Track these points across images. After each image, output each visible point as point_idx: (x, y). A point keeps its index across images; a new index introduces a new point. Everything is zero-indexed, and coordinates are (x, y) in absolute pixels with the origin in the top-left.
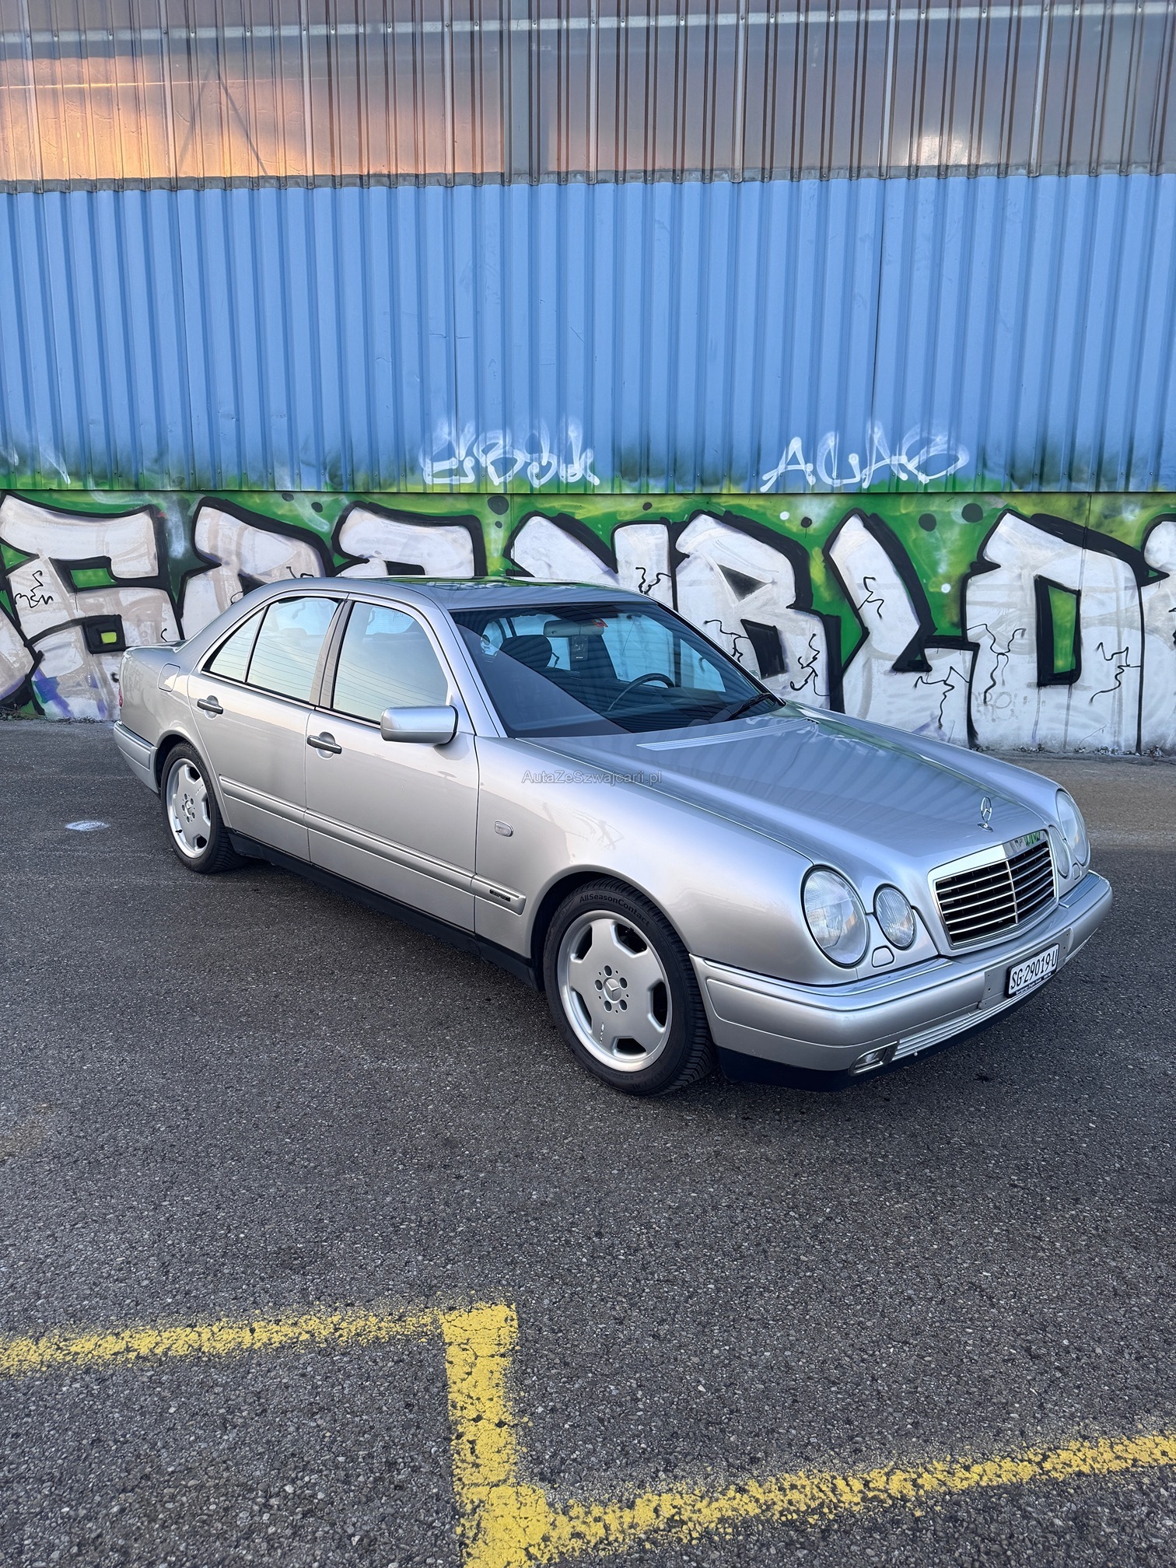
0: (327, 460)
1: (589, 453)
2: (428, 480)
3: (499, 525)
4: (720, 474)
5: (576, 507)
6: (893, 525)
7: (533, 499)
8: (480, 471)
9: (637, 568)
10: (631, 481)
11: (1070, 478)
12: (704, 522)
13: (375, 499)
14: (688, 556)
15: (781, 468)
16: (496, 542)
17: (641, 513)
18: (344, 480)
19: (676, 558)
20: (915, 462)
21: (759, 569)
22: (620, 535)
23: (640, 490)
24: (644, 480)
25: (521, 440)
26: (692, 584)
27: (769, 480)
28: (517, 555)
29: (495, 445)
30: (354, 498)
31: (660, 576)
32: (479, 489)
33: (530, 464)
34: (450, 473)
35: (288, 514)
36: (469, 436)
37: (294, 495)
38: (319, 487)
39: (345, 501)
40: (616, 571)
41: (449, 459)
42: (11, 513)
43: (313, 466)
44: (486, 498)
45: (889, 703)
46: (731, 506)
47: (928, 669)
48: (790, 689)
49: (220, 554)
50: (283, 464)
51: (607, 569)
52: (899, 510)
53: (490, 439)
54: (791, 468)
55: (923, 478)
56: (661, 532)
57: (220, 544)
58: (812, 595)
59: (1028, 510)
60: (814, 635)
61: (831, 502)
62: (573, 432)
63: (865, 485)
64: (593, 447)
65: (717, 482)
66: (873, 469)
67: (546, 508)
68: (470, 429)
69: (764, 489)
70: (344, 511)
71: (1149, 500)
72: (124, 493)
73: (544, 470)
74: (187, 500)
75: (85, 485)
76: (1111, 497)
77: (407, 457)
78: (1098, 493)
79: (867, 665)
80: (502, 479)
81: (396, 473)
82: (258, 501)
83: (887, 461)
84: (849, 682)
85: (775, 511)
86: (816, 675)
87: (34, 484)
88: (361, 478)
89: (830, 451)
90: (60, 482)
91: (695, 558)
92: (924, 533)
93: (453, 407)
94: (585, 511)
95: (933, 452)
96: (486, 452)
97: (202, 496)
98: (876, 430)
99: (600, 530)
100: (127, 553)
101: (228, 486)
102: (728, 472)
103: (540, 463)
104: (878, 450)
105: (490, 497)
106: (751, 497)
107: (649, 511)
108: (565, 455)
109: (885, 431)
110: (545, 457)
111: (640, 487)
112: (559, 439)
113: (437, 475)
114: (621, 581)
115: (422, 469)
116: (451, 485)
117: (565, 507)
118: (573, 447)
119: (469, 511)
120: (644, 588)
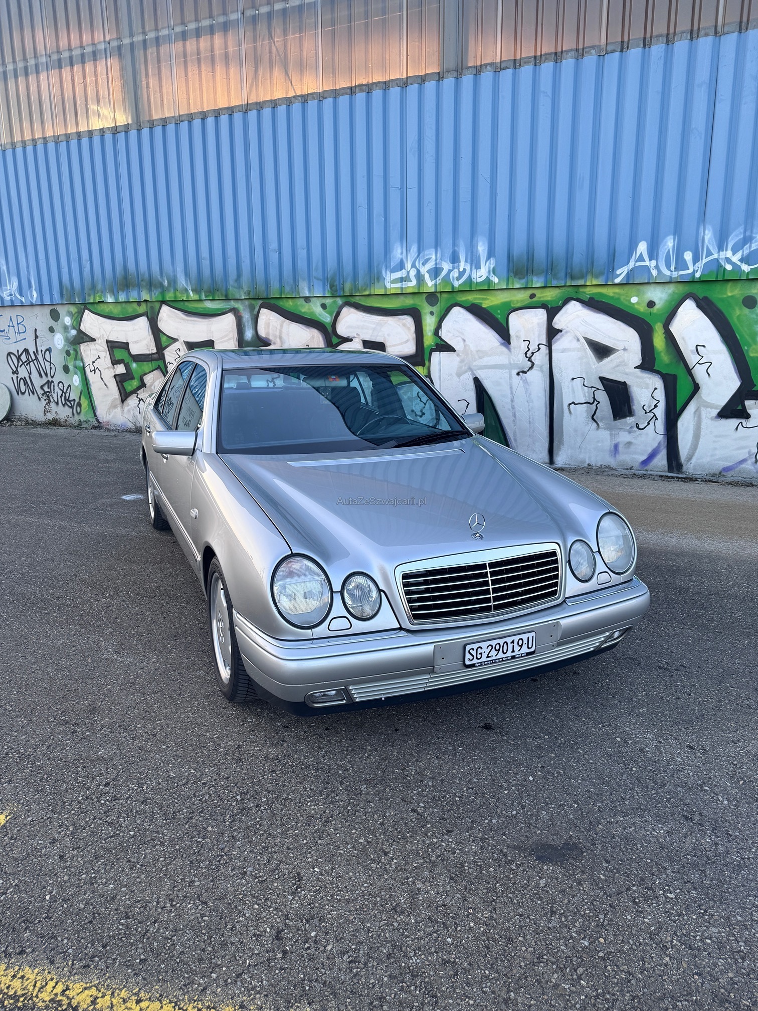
0: (329, 278)
1: (492, 260)
2: (388, 285)
3: (432, 313)
4: (584, 270)
5: (483, 299)
6: (720, 305)
7: (454, 294)
8: (419, 277)
9: (524, 341)
10: (520, 279)
12: (574, 306)
13: (356, 300)
14: (561, 331)
15: (632, 264)
16: (430, 325)
17: (528, 301)
18: (338, 288)
19: (552, 333)
20: (739, 255)
21: (614, 339)
22: (513, 318)
23: (527, 285)
24: (530, 277)
25: (447, 255)
26: (564, 351)
27: (621, 274)
28: (443, 334)
29: (429, 259)
30: (344, 300)
31: (540, 346)
32: (419, 290)
33: (452, 270)
34: (402, 280)
35: (307, 311)
36: (413, 254)
37: (311, 299)
38: (324, 293)
39: (340, 301)
40: (509, 343)
41: (401, 270)
42: (165, 315)
43: (321, 280)
44: (425, 296)
45: (714, 442)
46: (593, 294)
47: (747, 416)
48: (635, 429)
49: (271, 338)
50: (304, 280)
51: (503, 341)
52: (726, 294)
53: (427, 255)
54: (638, 264)
55: (746, 268)
56: (541, 314)
57: (271, 331)
58: (654, 359)
60: (656, 389)
61: (671, 289)
62: (481, 247)
63: (698, 275)
64: (494, 256)
65: (583, 276)
66: (704, 262)
67: (463, 301)
68: (414, 249)
69: (617, 281)
70: (339, 308)
72: (221, 301)
73: (461, 274)
74: (253, 305)
75: (200, 297)
77: (375, 271)
79: (697, 412)
80: (434, 282)
81: (368, 282)
82: (291, 304)
83: (716, 256)
84: (683, 424)
85: (627, 296)
86: (657, 419)
87: (175, 297)
88: (348, 286)
89: (669, 251)
90: (188, 295)
91: (567, 332)
92: (746, 311)
93: (403, 236)
94: (489, 302)
96: (424, 264)
97: (261, 302)
98: (707, 232)
99: (499, 314)
100: (222, 338)
101: (274, 295)
102: (590, 269)
103: (459, 270)
104: (707, 246)
105: (427, 294)
106: (609, 287)
107: (534, 299)
108: (475, 263)
109: (714, 234)
110: (462, 265)
111: (527, 283)
112: (472, 252)
113: (393, 282)
114: (512, 350)
115: (384, 279)
116: (402, 288)
117: (476, 299)
118: (481, 257)
119: (413, 304)
120: (529, 354)
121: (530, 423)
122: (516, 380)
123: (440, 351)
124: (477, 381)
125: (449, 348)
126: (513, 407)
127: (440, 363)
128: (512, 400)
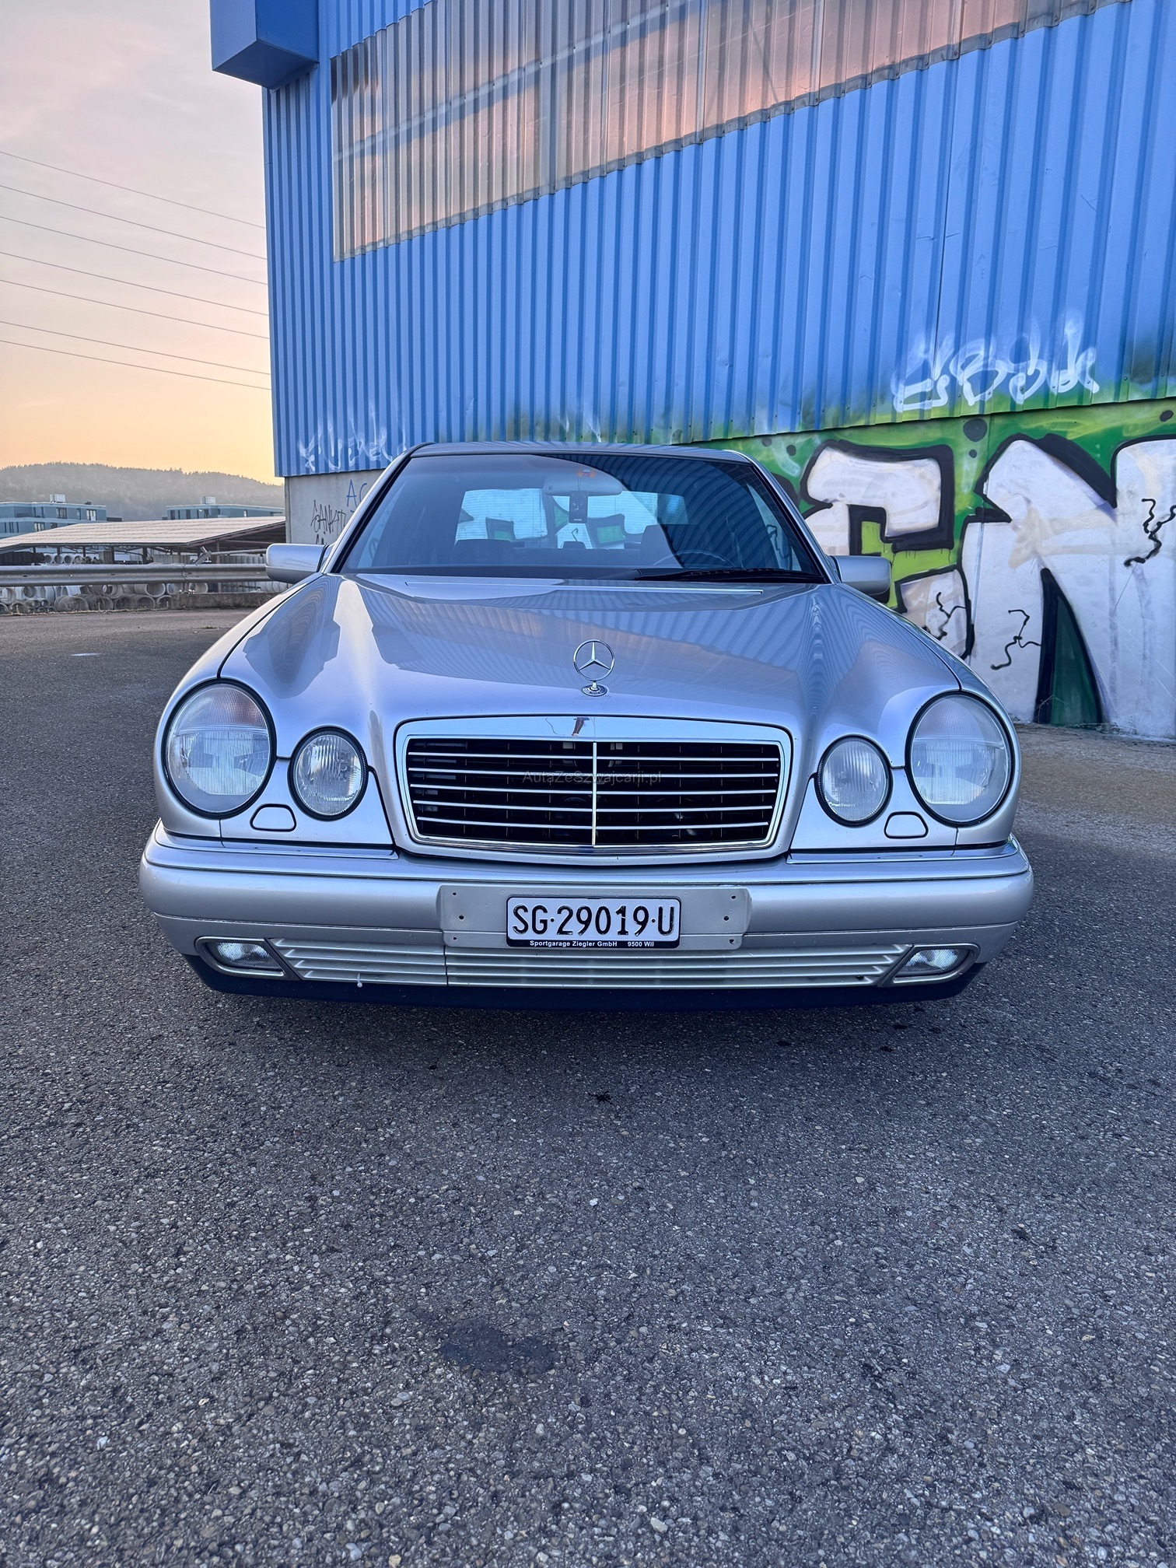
0: (802, 399)
1: (1091, 353)
2: (899, 407)
3: (973, 454)
5: (1069, 425)
7: (1016, 419)
8: (954, 389)
9: (1144, 500)
10: (1141, 383)
13: (846, 436)
16: (968, 474)
17: (1156, 425)
18: (816, 417)
22: (1124, 456)
24: (1162, 380)
25: (1005, 348)
28: (991, 490)
29: (974, 357)
30: (825, 436)
31: (1174, 510)
32: (952, 412)
33: (1014, 375)
34: (923, 396)
35: (767, 460)
36: (947, 351)
38: (793, 428)
39: (817, 440)
40: (1114, 505)
41: (922, 380)
43: (789, 405)
44: (962, 423)
50: (763, 406)
51: (1102, 503)
53: (970, 350)
62: (1070, 329)
64: (1095, 345)
67: (1031, 430)
68: (948, 342)
70: (814, 452)
73: (1031, 380)
77: (879, 385)
81: (865, 404)
88: (832, 413)
93: (932, 322)
94: (1080, 429)
96: (963, 367)
103: (1026, 374)
105: (966, 421)
107: (1169, 422)
108: (1057, 358)
110: (1033, 364)
111: (1156, 390)
112: (1053, 340)
113: (908, 401)
114: (1120, 518)
115: (894, 396)
116: (922, 411)
117: (1055, 424)
118: (1069, 347)
119: (942, 439)
120: (1151, 526)
121: (1144, 657)
122: (1124, 575)
123: (984, 521)
124: (1047, 577)
125: (998, 516)
126: (1113, 627)
127: (980, 544)
128: (1113, 614)
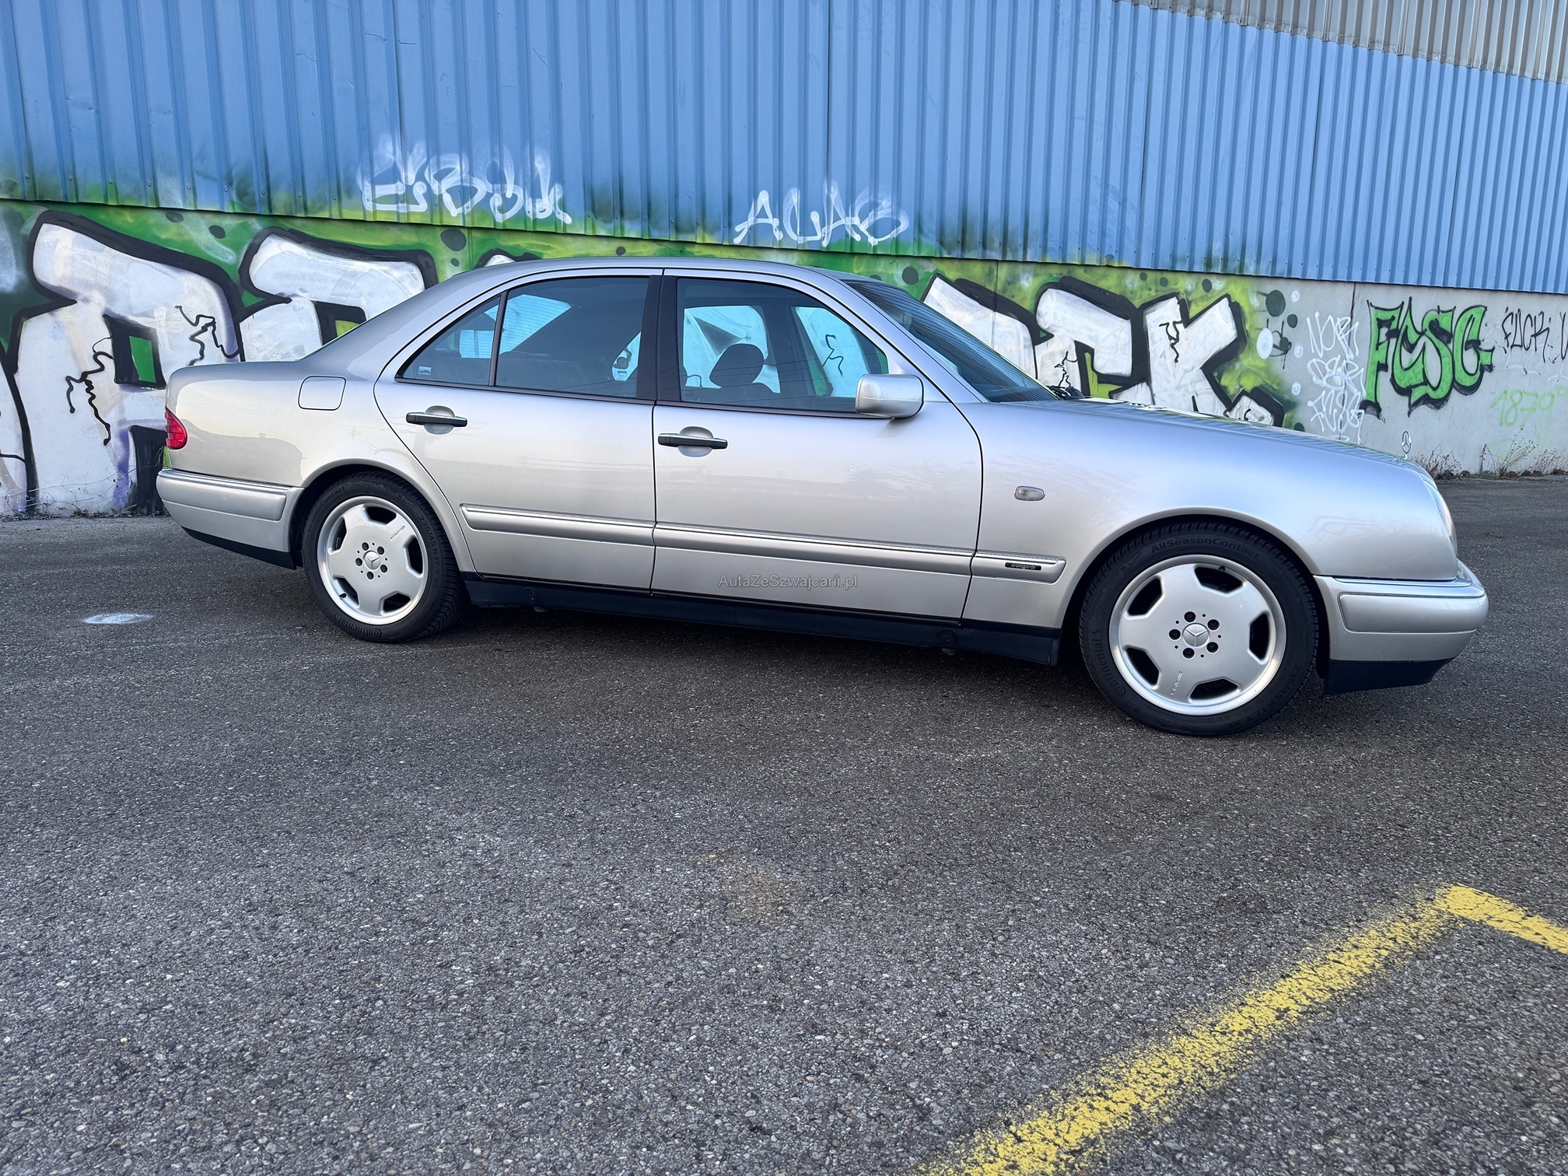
0: (234, 174)
1: (559, 188)
3: (455, 262)
4: (694, 221)
5: (544, 247)
7: (494, 235)
8: (431, 197)
10: (604, 222)
11: (984, 246)
13: (297, 225)
15: (751, 221)
18: (257, 199)
20: (865, 224)
23: (612, 233)
24: (618, 222)
25: (481, 168)
27: (741, 231)
29: (451, 170)
30: (267, 223)
32: (432, 220)
33: (492, 195)
34: (396, 199)
35: (174, 237)
36: (418, 158)
39: (256, 225)
41: (395, 182)
44: (439, 231)
46: (704, 256)
49: (72, 287)
53: (445, 163)
54: (760, 221)
55: (872, 241)
57: (77, 276)
59: (952, 275)
61: (796, 258)
62: (540, 163)
63: (825, 244)
64: (562, 183)
65: (692, 230)
66: (831, 228)
67: (509, 247)
68: (420, 150)
69: (737, 241)
70: (255, 238)
71: (1040, 270)
73: (508, 203)
76: (1012, 265)
77: (341, 177)
78: (1004, 261)
80: (460, 209)
81: (327, 195)
82: (131, 220)
83: (842, 222)
88: (281, 199)
89: (794, 207)
94: (555, 253)
95: (880, 215)
96: (439, 177)
98: (832, 189)
101: (86, 197)
102: (701, 220)
103: (503, 196)
104: (834, 210)
105: (443, 230)
106: (724, 248)
108: (532, 189)
109: (841, 192)
110: (510, 189)
111: (615, 229)
112: (526, 171)
113: (379, 200)
115: (361, 193)
116: (398, 214)
117: (532, 245)
118: (541, 179)
119: (418, 245)
